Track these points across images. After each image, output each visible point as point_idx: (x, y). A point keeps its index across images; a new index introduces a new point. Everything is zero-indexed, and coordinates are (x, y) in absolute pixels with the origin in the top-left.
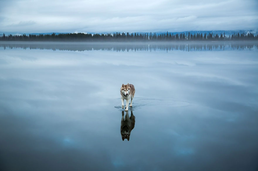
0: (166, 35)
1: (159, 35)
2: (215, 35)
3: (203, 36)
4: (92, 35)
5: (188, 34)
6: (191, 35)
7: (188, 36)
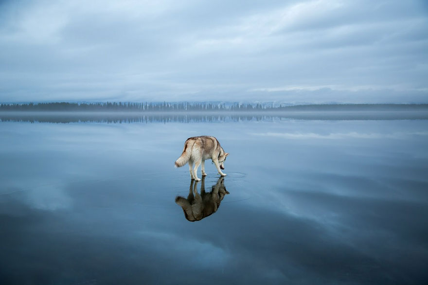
0: (163, 105)
1: (156, 105)
2: (215, 106)
3: (203, 106)
4: (79, 105)
5: (187, 105)
6: (190, 106)
7: (186, 106)
